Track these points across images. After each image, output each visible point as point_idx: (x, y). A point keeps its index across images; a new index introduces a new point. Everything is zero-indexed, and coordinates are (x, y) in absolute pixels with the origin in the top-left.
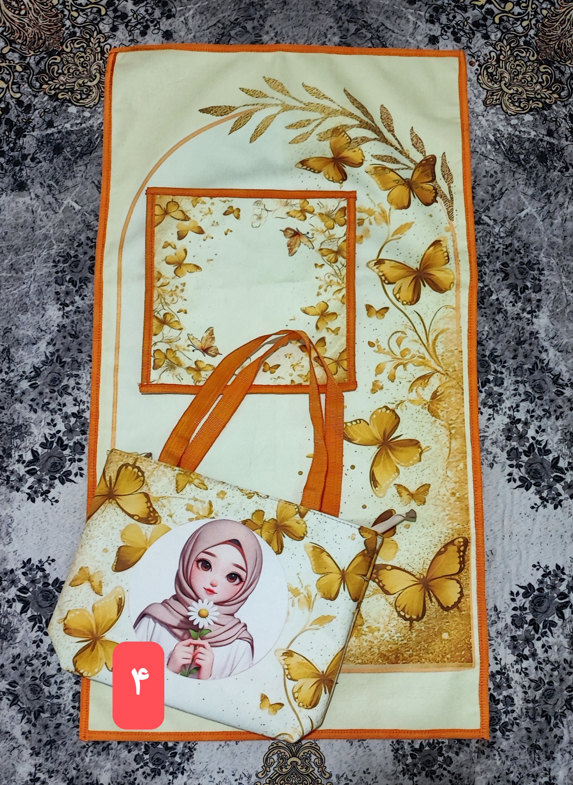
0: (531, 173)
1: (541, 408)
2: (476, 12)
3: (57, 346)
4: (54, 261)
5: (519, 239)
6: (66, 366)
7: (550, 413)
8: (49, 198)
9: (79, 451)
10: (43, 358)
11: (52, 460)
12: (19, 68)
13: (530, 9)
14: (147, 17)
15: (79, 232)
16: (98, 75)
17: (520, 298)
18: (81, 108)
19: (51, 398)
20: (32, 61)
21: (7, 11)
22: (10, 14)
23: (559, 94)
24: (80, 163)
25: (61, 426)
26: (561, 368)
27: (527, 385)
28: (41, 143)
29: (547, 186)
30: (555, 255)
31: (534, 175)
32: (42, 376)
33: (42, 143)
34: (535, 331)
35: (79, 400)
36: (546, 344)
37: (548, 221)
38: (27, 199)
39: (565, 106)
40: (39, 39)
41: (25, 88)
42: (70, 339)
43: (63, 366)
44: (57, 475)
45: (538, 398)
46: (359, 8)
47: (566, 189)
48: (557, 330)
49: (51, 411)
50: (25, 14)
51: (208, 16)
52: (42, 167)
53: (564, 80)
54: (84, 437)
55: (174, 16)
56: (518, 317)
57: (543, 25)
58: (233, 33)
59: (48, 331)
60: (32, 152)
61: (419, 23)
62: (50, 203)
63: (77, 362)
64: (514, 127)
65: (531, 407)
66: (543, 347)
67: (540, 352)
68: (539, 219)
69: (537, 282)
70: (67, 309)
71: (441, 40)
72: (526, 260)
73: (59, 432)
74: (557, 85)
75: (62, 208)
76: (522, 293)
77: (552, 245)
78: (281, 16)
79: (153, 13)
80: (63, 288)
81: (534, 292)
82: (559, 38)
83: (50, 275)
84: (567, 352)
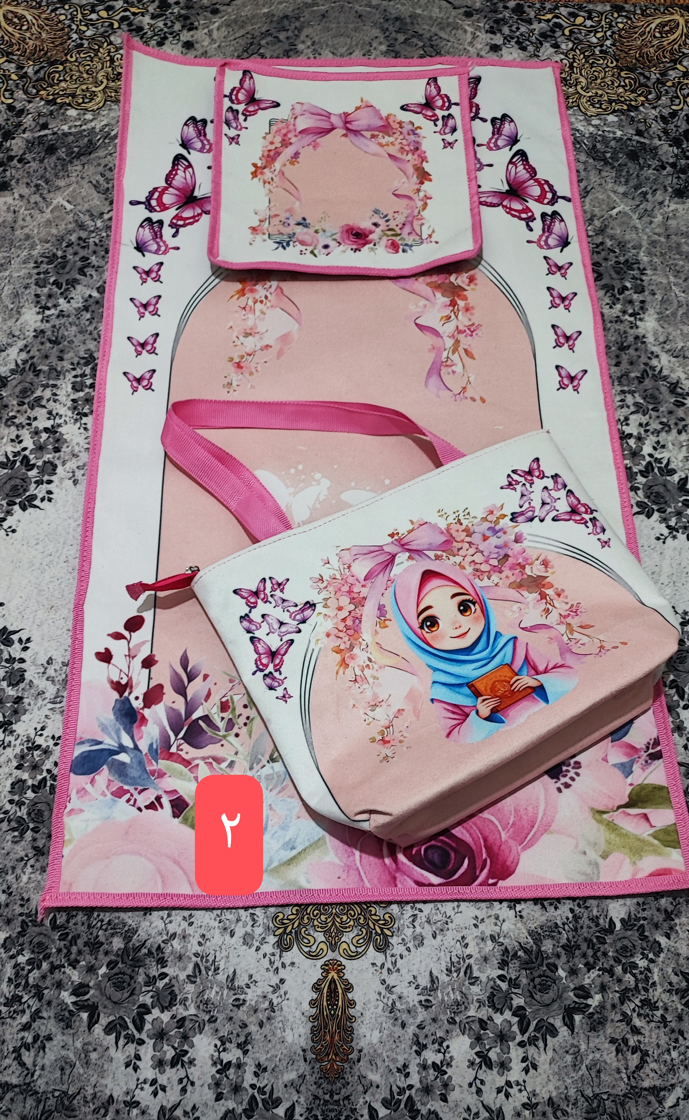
0: (621, 171)
1: (658, 421)
2: (543, 25)
3: (32, 353)
4: (36, 262)
5: (612, 237)
6: (42, 376)
7: (669, 426)
8: (37, 198)
9: (50, 471)
10: (13, 366)
11: (13, 483)
12: (14, 77)
13: (603, 23)
14: (166, 30)
15: (70, 232)
16: (105, 81)
17: (619, 299)
18: (82, 112)
19: (18, 411)
20: (30, 71)
21: (7, 27)
22: (10, 29)
23: (646, 97)
24: (76, 162)
25: (28, 443)
26: (679, 374)
27: (636, 395)
28: (30, 145)
29: (641, 184)
30: (658, 254)
31: (624, 173)
32: (9, 385)
33: (33, 144)
34: (641, 335)
35: (54, 413)
36: (656, 349)
37: (646, 219)
38: (9, 200)
39: (654, 108)
40: (40, 51)
41: (20, 94)
42: (48, 345)
43: (37, 375)
44: (18, 501)
45: (652, 410)
46: (408, 20)
47: (665, 187)
48: (669, 334)
49: (17, 426)
50: (28, 29)
51: (236, 28)
52: (30, 167)
53: (650, 84)
54: (57, 454)
55: (196, 28)
56: (618, 320)
57: (620, 36)
58: (263, 42)
59: (22, 337)
60: (20, 153)
61: (478, 33)
62: (36, 203)
63: (56, 370)
64: (596, 126)
65: (644, 420)
66: (652, 353)
67: (650, 358)
68: (635, 217)
69: (639, 282)
70: (47, 313)
71: (504, 48)
72: (622, 259)
73: (25, 449)
74: (643, 89)
75: (51, 208)
76: (620, 294)
77: (653, 243)
78: (319, 28)
79: (172, 26)
80: (46, 290)
81: (635, 293)
82: (640, 48)
83: (30, 275)
84: (685, 357)
